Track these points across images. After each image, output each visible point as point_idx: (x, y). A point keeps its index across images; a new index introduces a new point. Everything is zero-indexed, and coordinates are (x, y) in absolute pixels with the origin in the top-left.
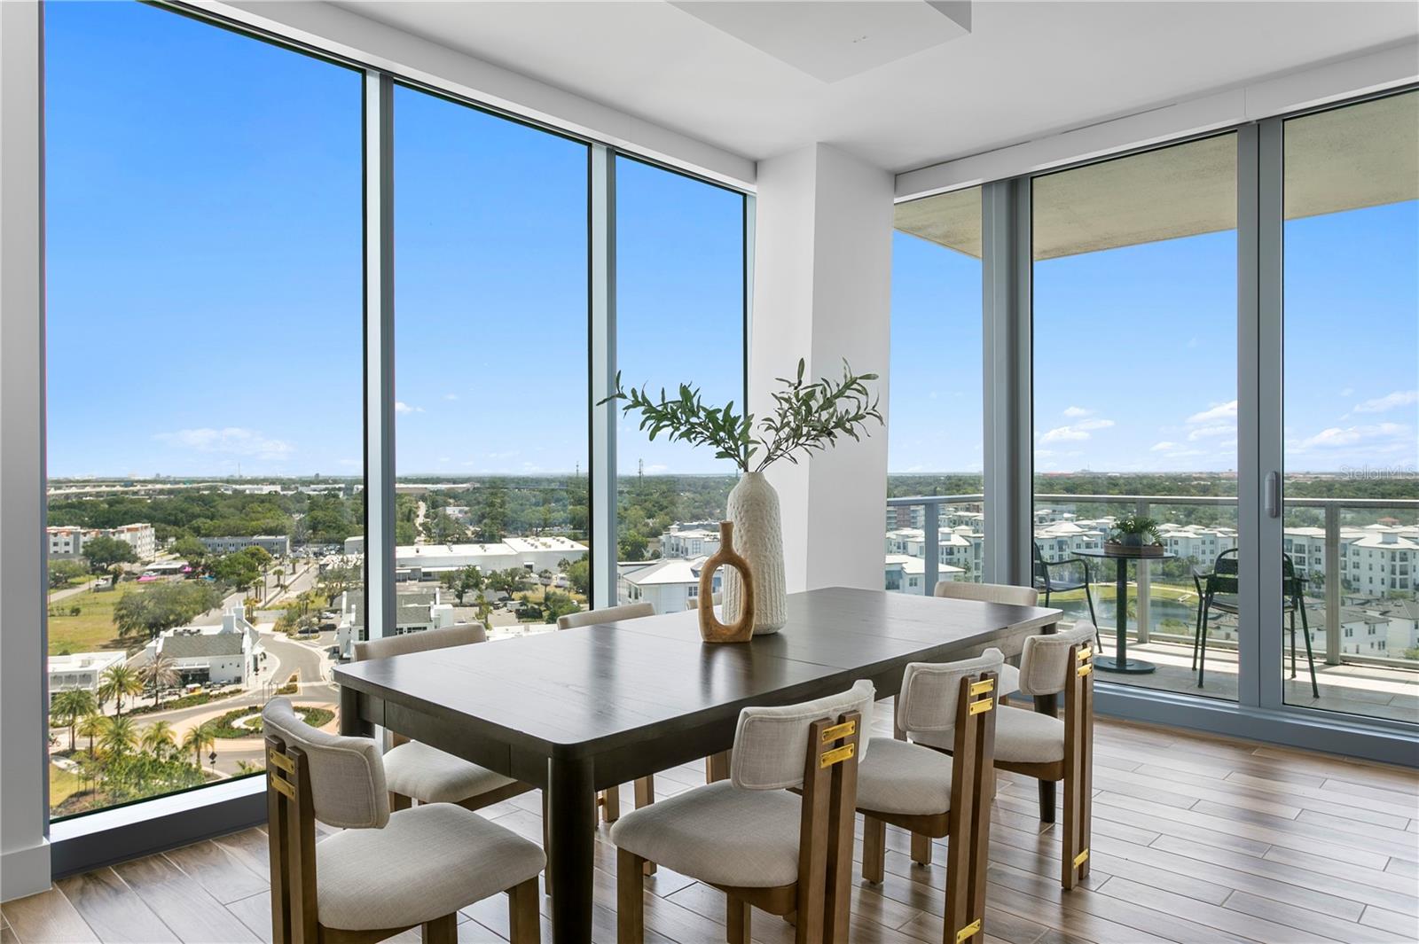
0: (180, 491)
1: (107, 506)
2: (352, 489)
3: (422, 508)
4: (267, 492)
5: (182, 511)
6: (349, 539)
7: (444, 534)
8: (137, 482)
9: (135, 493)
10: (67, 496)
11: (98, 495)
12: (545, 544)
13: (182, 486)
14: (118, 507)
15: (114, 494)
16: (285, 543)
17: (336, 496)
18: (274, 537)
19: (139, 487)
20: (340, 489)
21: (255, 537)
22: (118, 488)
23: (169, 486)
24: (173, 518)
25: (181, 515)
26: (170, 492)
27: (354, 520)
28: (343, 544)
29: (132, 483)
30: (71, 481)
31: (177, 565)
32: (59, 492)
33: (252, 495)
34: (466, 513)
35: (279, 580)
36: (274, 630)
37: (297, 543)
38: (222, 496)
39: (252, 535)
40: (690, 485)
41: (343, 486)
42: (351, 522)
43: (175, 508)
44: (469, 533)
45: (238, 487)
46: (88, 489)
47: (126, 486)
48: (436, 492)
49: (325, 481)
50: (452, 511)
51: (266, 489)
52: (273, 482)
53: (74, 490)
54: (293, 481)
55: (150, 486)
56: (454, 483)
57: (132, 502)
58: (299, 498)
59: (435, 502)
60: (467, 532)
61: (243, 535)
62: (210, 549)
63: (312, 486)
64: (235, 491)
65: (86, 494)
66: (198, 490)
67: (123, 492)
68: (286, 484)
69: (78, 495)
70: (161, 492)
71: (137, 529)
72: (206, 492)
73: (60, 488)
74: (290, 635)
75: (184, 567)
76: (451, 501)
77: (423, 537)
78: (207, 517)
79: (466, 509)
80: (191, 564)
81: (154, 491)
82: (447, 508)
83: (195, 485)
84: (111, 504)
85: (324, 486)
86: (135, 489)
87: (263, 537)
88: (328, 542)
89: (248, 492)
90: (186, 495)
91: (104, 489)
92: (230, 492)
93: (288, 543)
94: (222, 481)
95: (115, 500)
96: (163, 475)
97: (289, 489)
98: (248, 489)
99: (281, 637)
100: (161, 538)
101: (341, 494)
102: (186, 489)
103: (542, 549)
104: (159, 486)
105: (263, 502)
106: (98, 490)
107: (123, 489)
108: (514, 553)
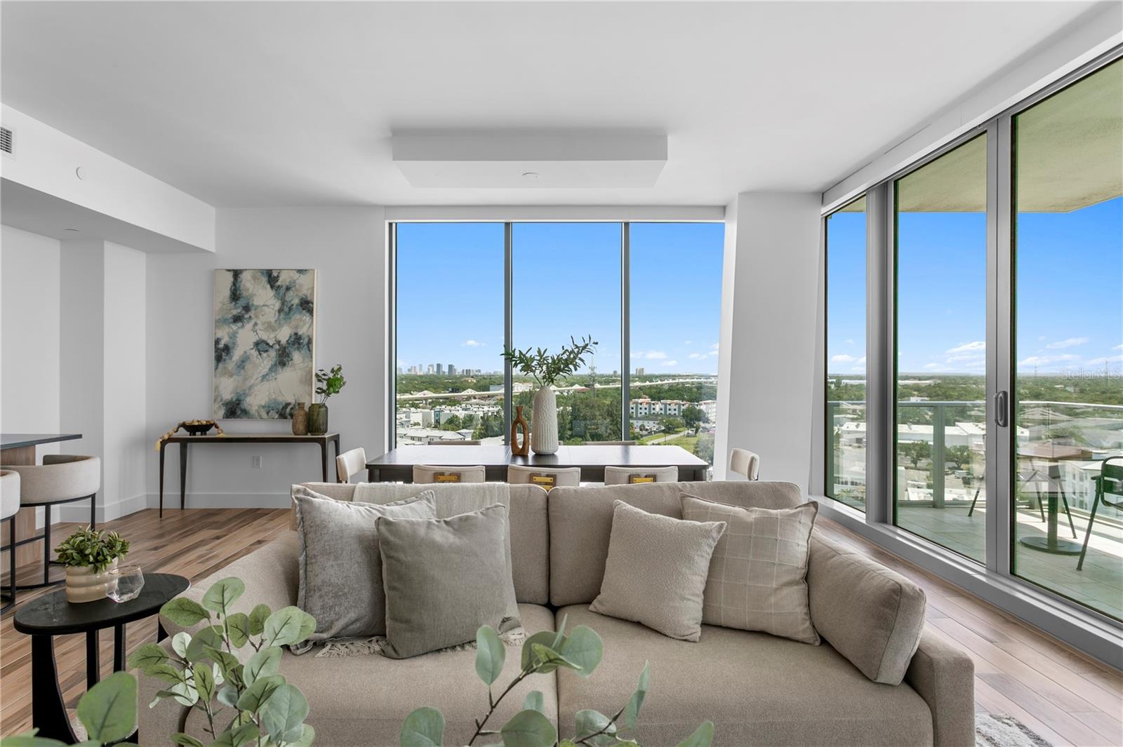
1: (697, 390)
2: (841, 383)
9: (711, 383)
10: (678, 384)
11: (693, 383)
14: (703, 391)
15: (700, 383)
22: (702, 380)
32: (674, 381)
34: (925, 402)
41: (834, 380)
44: (928, 417)
46: (687, 380)
47: (706, 379)
50: (916, 400)
53: (681, 380)
57: (709, 387)
60: (926, 416)
65: (687, 383)
67: (705, 382)
69: (682, 383)
71: (709, 403)
76: (915, 393)
82: (912, 398)
86: (711, 380)
91: (695, 380)
95: (700, 387)
106: (693, 380)
107: (705, 380)
108: (966, 434)
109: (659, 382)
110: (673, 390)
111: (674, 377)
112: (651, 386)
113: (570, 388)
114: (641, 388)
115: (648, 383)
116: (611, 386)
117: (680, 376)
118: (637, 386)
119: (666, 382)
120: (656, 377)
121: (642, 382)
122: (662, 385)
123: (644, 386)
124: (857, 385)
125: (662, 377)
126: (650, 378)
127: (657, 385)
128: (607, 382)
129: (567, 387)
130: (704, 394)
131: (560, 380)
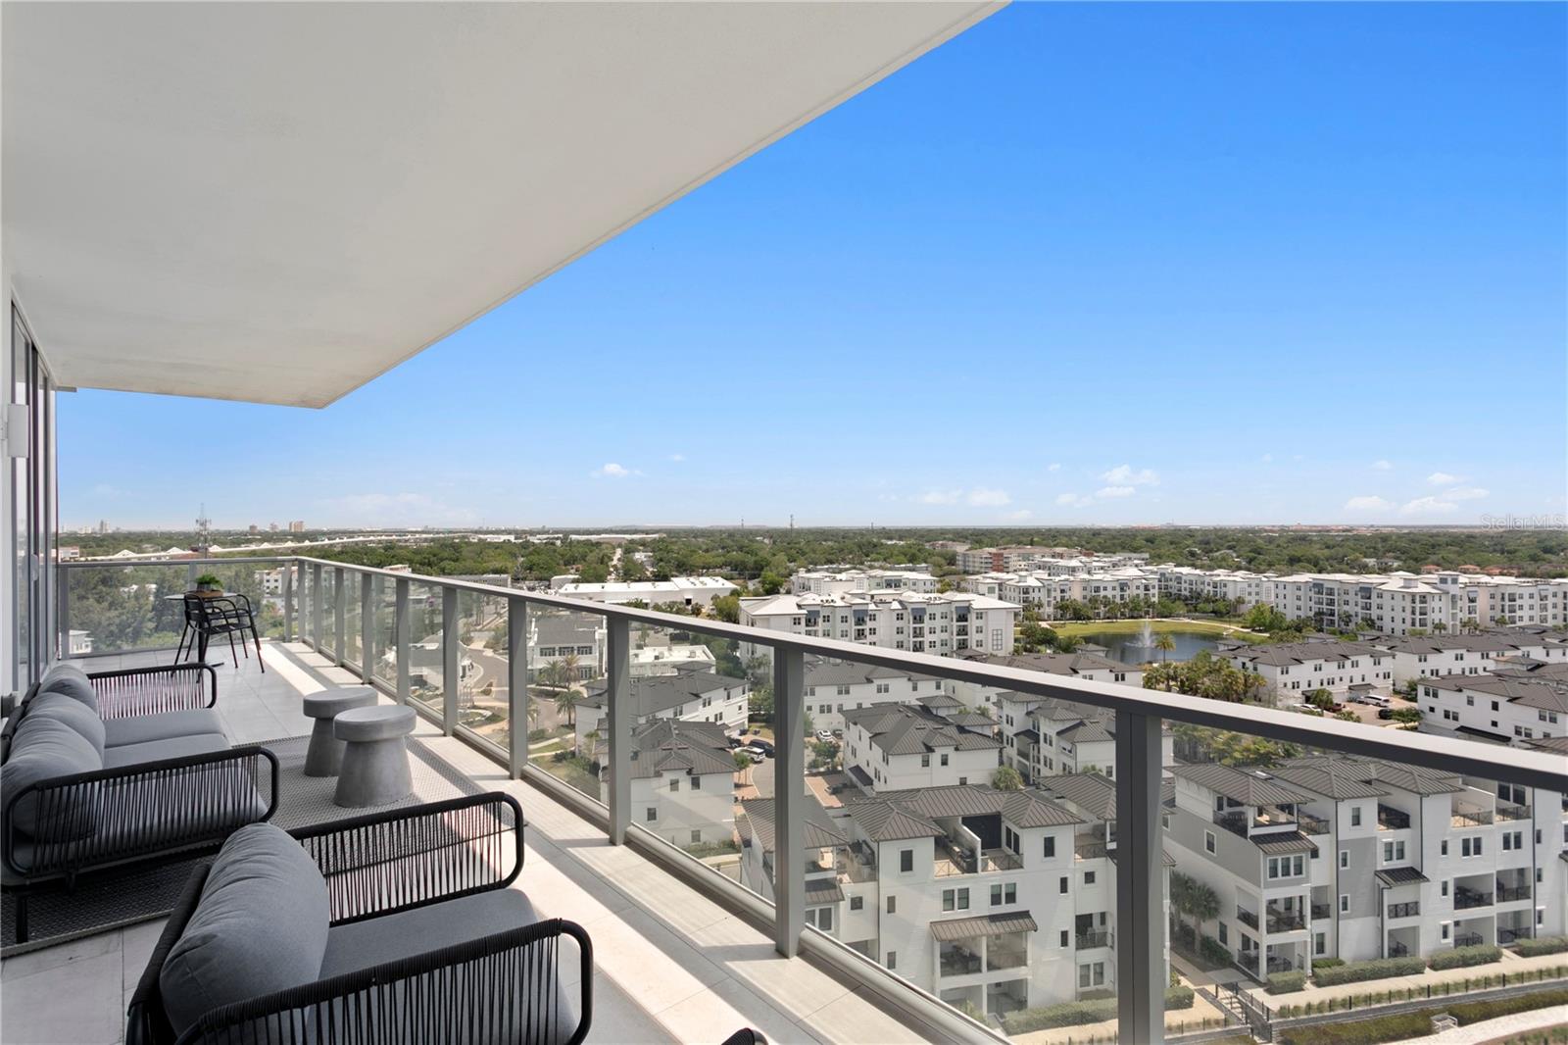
0: (439, 539)
1: (383, 551)
3: (619, 552)
4: (502, 540)
5: (435, 556)
6: (555, 577)
7: (630, 574)
8: (408, 532)
9: (406, 541)
10: (356, 543)
11: (380, 542)
12: (702, 583)
13: (441, 535)
14: (391, 553)
15: (391, 542)
16: (507, 580)
17: (553, 544)
18: (498, 576)
19: (409, 536)
20: (557, 539)
21: (485, 576)
22: (394, 537)
23: (432, 536)
24: (427, 559)
25: (432, 559)
26: (433, 540)
27: (561, 562)
28: (549, 581)
29: (405, 533)
30: (362, 532)
32: (351, 540)
33: (490, 543)
34: (649, 557)
35: (496, 608)
36: (485, 647)
37: (516, 580)
38: (469, 544)
39: (483, 574)
40: (832, 536)
41: (561, 536)
42: (558, 564)
43: (430, 553)
44: (648, 573)
45: (482, 536)
46: (372, 538)
47: (400, 535)
48: (632, 542)
49: (547, 532)
50: (639, 556)
51: (503, 538)
52: (509, 533)
53: (361, 538)
54: (524, 532)
55: (417, 536)
56: (647, 534)
57: (401, 547)
58: (526, 545)
59: (629, 549)
60: (646, 572)
61: (476, 574)
63: (538, 536)
64: (480, 539)
65: (371, 542)
66: (454, 538)
67: (399, 541)
68: (518, 534)
69: (364, 542)
70: (426, 540)
71: (399, 569)
72: (457, 541)
73: (353, 537)
74: (495, 651)
76: (641, 548)
77: (613, 576)
78: (451, 559)
79: (651, 554)
81: (420, 539)
82: (637, 554)
83: (450, 535)
84: (386, 549)
85: (547, 536)
86: (406, 537)
87: (491, 576)
88: (540, 579)
89: (488, 540)
90: (441, 542)
91: (383, 537)
92: (476, 541)
93: (509, 580)
94: (472, 532)
95: (389, 547)
96: (430, 527)
97: (520, 538)
98: (490, 538)
99: (489, 653)
101: (558, 543)
102: (444, 539)
103: (699, 586)
104: (424, 536)
105: (497, 548)
106: (379, 538)
107: (398, 538)
108: (677, 589)
109: (327, 542)
110: (347, 553)
111: (351, 534)
112: (312, 547)
113: (163, 553)
114: (294, 551)
115: (307, 543)
116: (243, 548)
117: (361, 533)
118: (289, 548)
119: (338, 540)
120: (324, 534)
121: (299, 542)
122: (331, 545)
123: (300, 548)
125: (331, 534)
126: (313, 536)
127: (323, 546)
128: (236, 543)
129: (154, 552)
130: (393, 557)
131: (141, 541)
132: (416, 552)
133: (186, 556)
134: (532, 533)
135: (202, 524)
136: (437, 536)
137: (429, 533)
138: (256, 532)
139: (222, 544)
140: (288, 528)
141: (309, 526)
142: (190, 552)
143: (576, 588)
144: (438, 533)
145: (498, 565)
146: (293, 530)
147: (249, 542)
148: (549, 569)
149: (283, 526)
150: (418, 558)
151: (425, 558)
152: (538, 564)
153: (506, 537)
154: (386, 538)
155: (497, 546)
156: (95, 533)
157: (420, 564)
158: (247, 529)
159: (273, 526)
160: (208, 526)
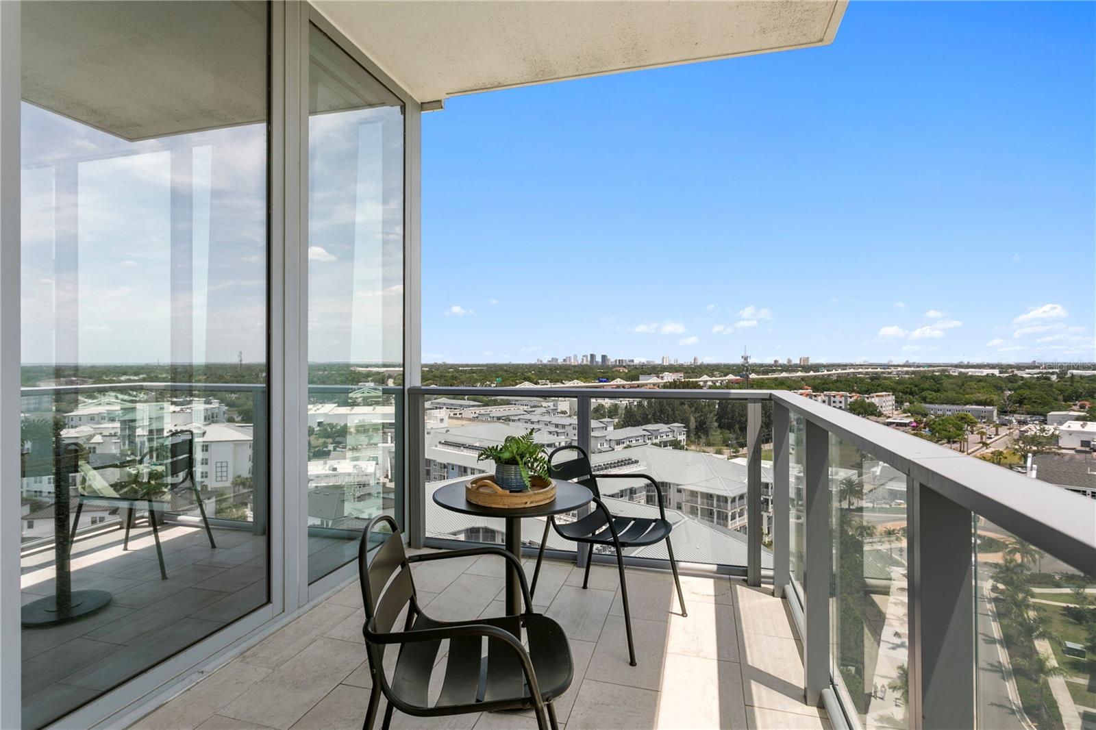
0: (919, 372)
1: (870, 381)
2: (1066, 374)
4: (985, 374)
5: (916, 386)
6: (1053, 413)
8: (892, 366)
10: (848, 374)
11: (867, 373)
13: (922, 369)
14: (876, 382)
15: (876, 373)
16: (993, 411)
17: (1048, 379)
18: (983, 407)
20: (1053, 373)
21: (967, 406)
22: (879, 370)
23: (912, 369)
24: (909, 390)
25: (914, 389)
26: (913, 373)
27: (1061, 397)
28: (1046, 416)
29: (889, 366)
31: (907, 421)
33: (971, 376)
35: (982, 438)
37: (1003, 412)
38: (949, 377)
39: (965, 405)
43: (911, 384)
45: (963, 370)
46: (860, 370)
47: (885, 368)
51: (985, 372)
52: (993, 367)
53: (852, 370)
54: (1011, 366)
55: (899, 369)
57: (885, 378)
58: (1013, 379)
61: (958, 404)
62: (932, 412)
63: (1027, 371)
64: (960, 373)
65: (860, 373)
66: (934, 371)
69: (854, 373)
70: (907, 373)
71: (882, 396)
72: (937, 374)
73: (845, 369)
75: (911, 422)
78: (932, 390)
80: (915, 421)
81: (902, 372)
83: (930, 369)
84: (872, 379)
85: (1038, 371)
87: (974, 407)
88: (1033, 414)
89: (970, 374)
90: (922, 374)
91: (870, 370)
92: (957, 374)
93: (995, 413)
95: (875, 377)
96: (911, 361)
97: (1006, 372)
98: (971, 372)
100: (899, 402)
102: (924, 372)
104: (906, 369)
105: (981, 381)
106: (867, 370)
107: (883, 370)
109: (826, 372)
110: (841, 382)
111: (844, 366)
112: (816, 376)
113: (724, 378)
114: (803, 379)
115: (812, 373)
116: (769, 376)
117: (852, 366)
118: (799, 377)
119: (834, 372)
120: (824, 366)
121: (806, 372)
122: (829, 375)
123: (807, 376)
124: (1089, 376)
125: (829, 367)
126: (816, 368)
127: (822, 375)
128: (766, 373)
129: (721, 376)
130: (878, 386)
131: (714, 370)
132: (899, 383)
133: (737, 380)
134: (1020, 367)
135: (745, 359)
136: (918, 369)
137: (910, 366)
138: (778, 364)
139: (758, 373)
140: (799, 362)
141: (813, 361)
142: (739, 378)
143: (1083, 426)
144: (918, 367)
145: (982, 397)
146: (802, 364)
147: (774, 371)
148: (1045, 404)
149: (796, 361)
150: (900, 387)
151: (907, 388)
152: (1030, 399)
153: (990, 371)
154: (873, 370)
155: (979, 379)
156: (691, 365)
157: (903, 393)
158: (773, 362)
159: (789, 361)
160: (749, 360)
